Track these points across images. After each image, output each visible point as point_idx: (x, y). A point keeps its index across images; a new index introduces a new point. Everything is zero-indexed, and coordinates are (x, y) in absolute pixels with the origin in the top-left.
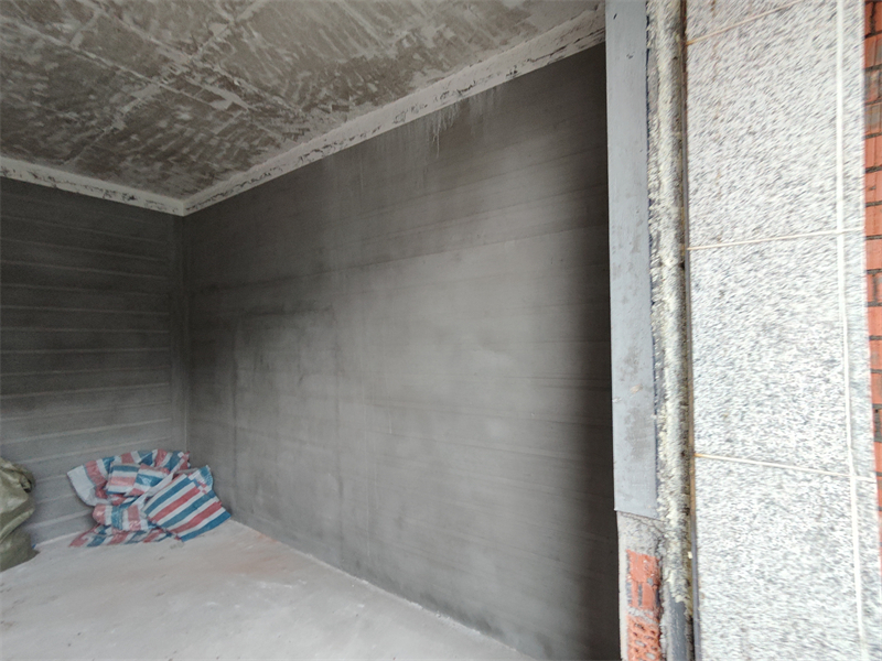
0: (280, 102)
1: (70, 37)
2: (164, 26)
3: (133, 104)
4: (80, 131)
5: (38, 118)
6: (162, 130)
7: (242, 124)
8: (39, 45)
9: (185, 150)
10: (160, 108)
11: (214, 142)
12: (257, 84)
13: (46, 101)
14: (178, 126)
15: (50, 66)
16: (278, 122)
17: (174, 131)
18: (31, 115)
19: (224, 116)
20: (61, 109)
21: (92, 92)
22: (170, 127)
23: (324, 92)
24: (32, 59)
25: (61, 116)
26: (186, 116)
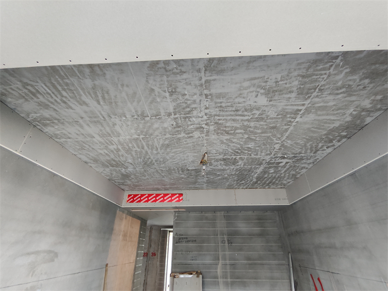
0: (303, 155)
1: (241, 165)
3: (257, 174)
4: (245, 185)
5: (236, 185)
6: (266, 177)
7: (291, 166)
8: (235, 169)
9: (274, 181)
10: (264, 172)
11: (282, 175)
12: (293, 154)
13: (237, 181)
14: (271, 175)
15: (237, 173)
17: (270, 176)
18: (234, 185)
19: (284, 166)
21: (247, 175)
22: (268, 176)
23: (320, 145)
24: (233, 173)
25: (241, 183)
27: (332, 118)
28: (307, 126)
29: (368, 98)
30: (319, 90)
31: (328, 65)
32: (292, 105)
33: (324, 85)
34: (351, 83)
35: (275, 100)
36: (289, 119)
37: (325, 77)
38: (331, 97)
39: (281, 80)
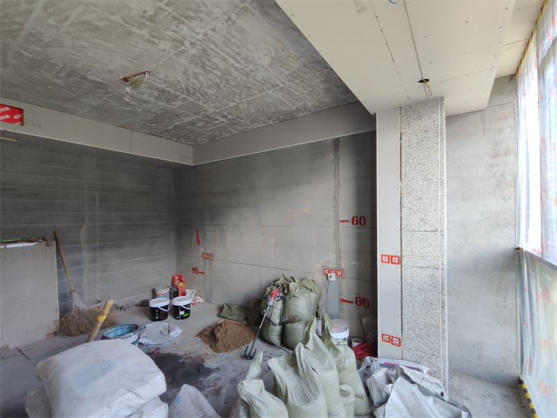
0: (242, 121)
1: (175, 105)
2: (213, 103)
3: (182, 122)
4: (152, 130)
5: (139, 126)
6: (186, 129)
7: (221, 127)
8: (162, 107)
9: (190, 135)
10: (192, 123)
12: (236, 117)
13: (148, 121)
14: (194, 128)
15: (159, 112)
16: (237, 126)
17: (191, 129)
18: (137, 125)
19: (217, 124)
20: (151, 123)
21: (169, 119)
23: (262, 118)
25: (150, 125)
26: (199, 125)
27: (288, 103)
28: (270, 100)
29: (314, 101)
30: (302, 80)
31: (320, 69)
32: (278, 79)
33: (306, 79)
34: (317, 88)
35: (273, 67)
36: (265, 88)
37: (313, 74)
38: (301, 89)
39: (292, 58)
